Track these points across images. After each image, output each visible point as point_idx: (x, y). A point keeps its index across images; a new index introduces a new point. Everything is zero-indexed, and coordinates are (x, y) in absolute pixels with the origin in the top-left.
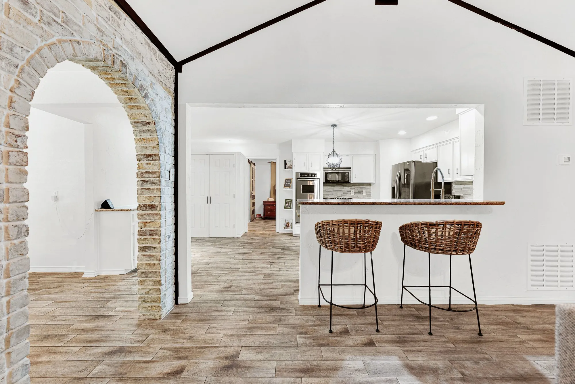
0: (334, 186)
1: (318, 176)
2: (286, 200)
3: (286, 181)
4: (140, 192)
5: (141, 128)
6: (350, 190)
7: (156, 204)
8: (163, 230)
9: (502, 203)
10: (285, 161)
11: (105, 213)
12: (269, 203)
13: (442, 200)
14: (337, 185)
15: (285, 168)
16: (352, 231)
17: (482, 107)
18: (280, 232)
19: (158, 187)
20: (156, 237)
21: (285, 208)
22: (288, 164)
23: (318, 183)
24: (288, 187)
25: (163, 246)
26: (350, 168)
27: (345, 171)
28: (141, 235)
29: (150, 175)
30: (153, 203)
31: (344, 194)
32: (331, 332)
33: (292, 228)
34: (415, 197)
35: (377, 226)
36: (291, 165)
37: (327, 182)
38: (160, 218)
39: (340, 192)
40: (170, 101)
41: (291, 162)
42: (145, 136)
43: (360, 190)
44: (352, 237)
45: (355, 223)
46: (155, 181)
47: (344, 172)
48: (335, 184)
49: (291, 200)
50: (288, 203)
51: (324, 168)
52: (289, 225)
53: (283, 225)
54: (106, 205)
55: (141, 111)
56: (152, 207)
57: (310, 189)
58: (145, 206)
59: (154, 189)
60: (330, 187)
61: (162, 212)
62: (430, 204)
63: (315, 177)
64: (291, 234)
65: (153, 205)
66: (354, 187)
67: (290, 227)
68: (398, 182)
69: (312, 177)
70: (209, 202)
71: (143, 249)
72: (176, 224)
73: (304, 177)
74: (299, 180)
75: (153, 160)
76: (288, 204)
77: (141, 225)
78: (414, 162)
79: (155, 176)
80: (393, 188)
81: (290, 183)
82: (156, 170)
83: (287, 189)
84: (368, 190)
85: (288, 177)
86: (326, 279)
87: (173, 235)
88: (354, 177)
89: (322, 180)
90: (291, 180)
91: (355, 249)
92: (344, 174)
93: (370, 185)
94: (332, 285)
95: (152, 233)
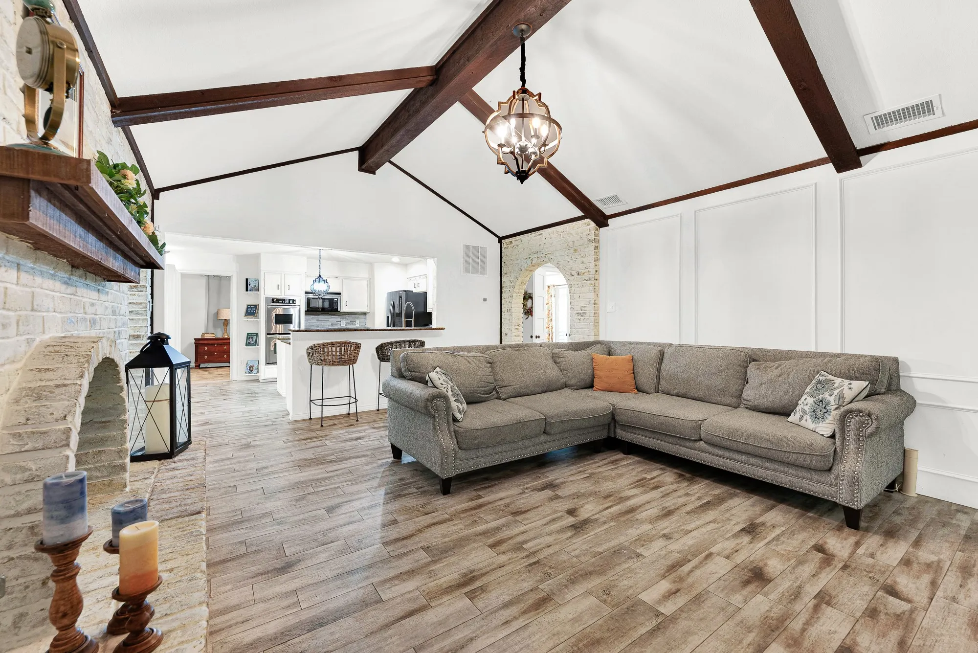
0: (319, 315)
1: (297, 303)
2: (248, 334)
3: (247, 308)
6: (339, 320)
7: (142, 334)
9: (443, 329)
10: (247, 280)
12: (206, 342)
13: (412, 328)
14: (322, 314)
15: (247, 290)
16: (338, 349)
17: (436, 259)
18: (239, 379)
19: (144, 317)
21: (246, 345)
22: (252, 285)
23: (297, 312)
24: (252, 316)
26: (340, 294)
27: (334, 297)
30: (138, 333)
31: (332, 325)
32: (322, 426)
33: (258, 372)
34: (407, 326)
35: (358, 346)
36: (257, 286)
37: (311, 310)
39: (328, 321)
41: (257, 282)
43: (353, 320)
44: (338, 354)
45: (341, 344)
46: (140, 312)
47: (332, 297)
48: (320, 313)
49: (257, 334)
50: (252, 338)
51: (306, 293)
52: (253, 369)
53: (244, 368)
57: (285, 319)
59: (139, 319)
60: (313, 316)
62: (411, 330)
63: (293, 303)
64: (257, 381)
65: (138, 335)
66: (344, 316)
67: (255, 371)
68: (392, 310)
69: (289, 303)
73: (278, 303)
74: (270, 307)
75: (138, 291)
76: (251, 340)
78: (405, 291)
79: (141, 306)
80: (388, 317)
81: (255, 310)
82: (141, 301)
83: (251, 319)
84: (362, 320)
85: (252, 302)
86: (317, 394)
88: (345, 304)
89: (303, 308)
90: (256, 307)
91: (340, 362)
92: (331, 301)
93: (365, 314)
94: (322, 399)
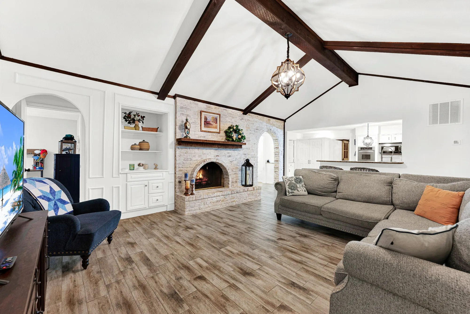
1: (373, 149)
4: (275, 157)
5: (275, 141)
7: (278, 160)
8: (280, 167)
10: (355, 140)
11: (268, 164)
15: (355, 144)
19: (279, 156)
20: (278, 169)
25: (280, 171)
27: (398, 145)
28: (275, 168)
29: (277, 153)
38: (279, 164)
40: (283, 131)
42: (276, 143)
46: (279, 154)
54: (268, 161)
55: (274, 137)
56: (277, 161)
58: (276, 161)
61: (279, 162)
63: (371, 149)
69: (369, 149)
70: (309, 163)
71: (275, 172)
72: (284, 166)
73: (363, 149)
74: (360, 151)
75: (278, 149)
77: (275, 166)
82: (279, 151)
87: (283, 170)
89: (378, 152)
92: (397, 147)
95: (277, 168)
